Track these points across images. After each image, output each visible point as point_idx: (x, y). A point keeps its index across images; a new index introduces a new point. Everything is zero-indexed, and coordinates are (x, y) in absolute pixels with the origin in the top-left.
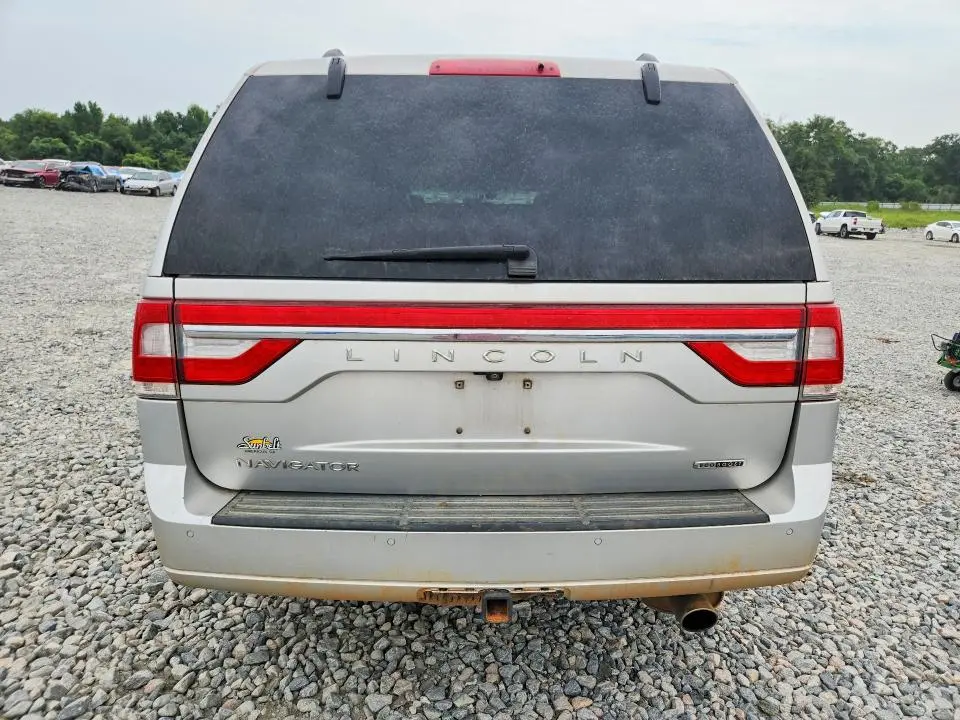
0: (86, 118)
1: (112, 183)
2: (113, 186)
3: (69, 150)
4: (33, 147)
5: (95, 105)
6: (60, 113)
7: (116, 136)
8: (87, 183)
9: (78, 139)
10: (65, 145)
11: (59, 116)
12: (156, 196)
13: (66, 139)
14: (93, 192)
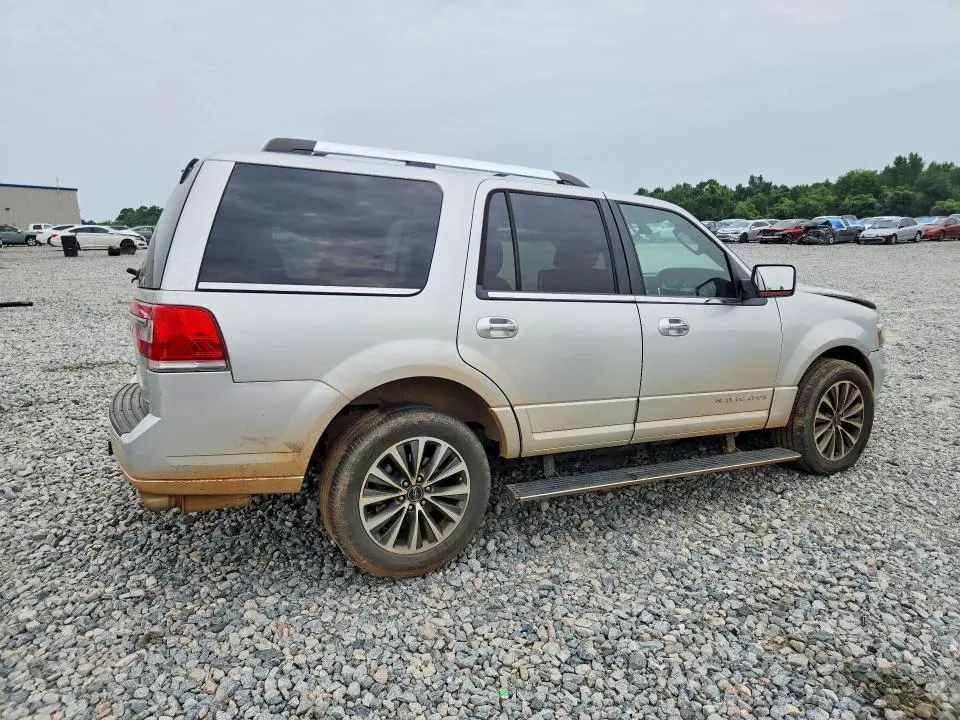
0: (906, 169)
1: (852, 234)
2: (854, 237)
3: (878, 205)
4: (845, 205)
5: (916, 155)
6: (880, 170)
7: (932, 184)
8: (824, 237)
9: (889, 193)
10: (874, 200)
11: (878, 173)
12: (891, 244)
13: (877, 194)
14: (829, 244)
